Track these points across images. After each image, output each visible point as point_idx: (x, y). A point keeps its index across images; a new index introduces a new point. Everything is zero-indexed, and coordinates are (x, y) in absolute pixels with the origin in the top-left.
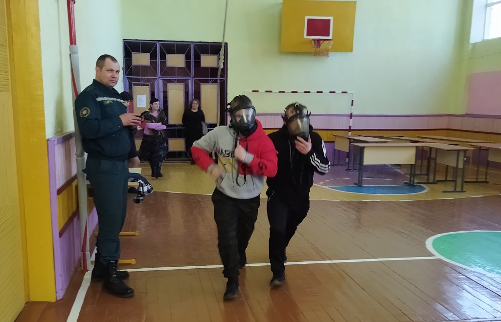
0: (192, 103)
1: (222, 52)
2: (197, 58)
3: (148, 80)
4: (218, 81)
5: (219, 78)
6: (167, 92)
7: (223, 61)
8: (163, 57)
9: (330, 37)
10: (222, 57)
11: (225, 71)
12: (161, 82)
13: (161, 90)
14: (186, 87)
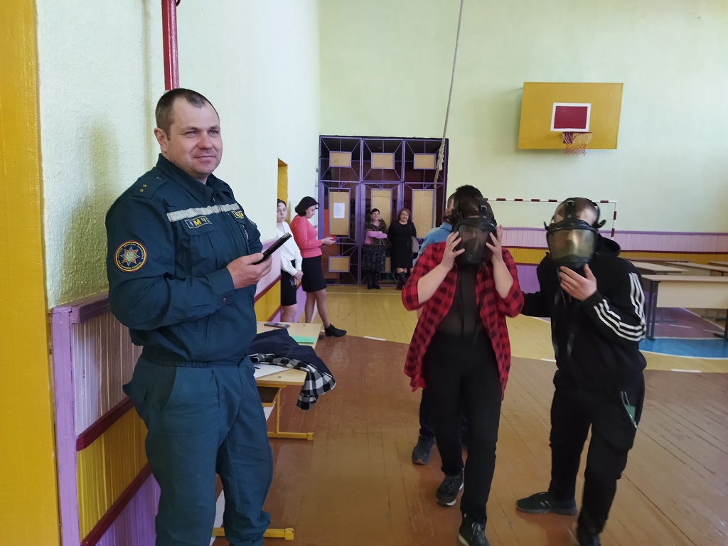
0: (400, 213)
1: (442, 149)
2: (410, 158)
3: (348, 185)
4: (435, 186)
5: (436, 182)
6: (370, 200)
7: (443, 161)
8: (368, 157)
9: (587, 130)
10: (441, 156)
11: (444, 174)
12: (363, 187)
13: (364, 197)
14: (395, 194)
